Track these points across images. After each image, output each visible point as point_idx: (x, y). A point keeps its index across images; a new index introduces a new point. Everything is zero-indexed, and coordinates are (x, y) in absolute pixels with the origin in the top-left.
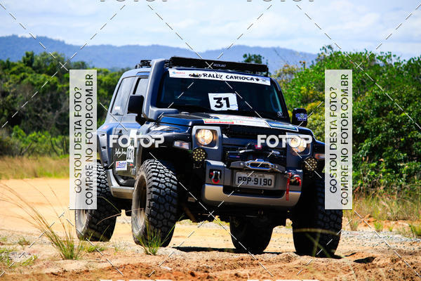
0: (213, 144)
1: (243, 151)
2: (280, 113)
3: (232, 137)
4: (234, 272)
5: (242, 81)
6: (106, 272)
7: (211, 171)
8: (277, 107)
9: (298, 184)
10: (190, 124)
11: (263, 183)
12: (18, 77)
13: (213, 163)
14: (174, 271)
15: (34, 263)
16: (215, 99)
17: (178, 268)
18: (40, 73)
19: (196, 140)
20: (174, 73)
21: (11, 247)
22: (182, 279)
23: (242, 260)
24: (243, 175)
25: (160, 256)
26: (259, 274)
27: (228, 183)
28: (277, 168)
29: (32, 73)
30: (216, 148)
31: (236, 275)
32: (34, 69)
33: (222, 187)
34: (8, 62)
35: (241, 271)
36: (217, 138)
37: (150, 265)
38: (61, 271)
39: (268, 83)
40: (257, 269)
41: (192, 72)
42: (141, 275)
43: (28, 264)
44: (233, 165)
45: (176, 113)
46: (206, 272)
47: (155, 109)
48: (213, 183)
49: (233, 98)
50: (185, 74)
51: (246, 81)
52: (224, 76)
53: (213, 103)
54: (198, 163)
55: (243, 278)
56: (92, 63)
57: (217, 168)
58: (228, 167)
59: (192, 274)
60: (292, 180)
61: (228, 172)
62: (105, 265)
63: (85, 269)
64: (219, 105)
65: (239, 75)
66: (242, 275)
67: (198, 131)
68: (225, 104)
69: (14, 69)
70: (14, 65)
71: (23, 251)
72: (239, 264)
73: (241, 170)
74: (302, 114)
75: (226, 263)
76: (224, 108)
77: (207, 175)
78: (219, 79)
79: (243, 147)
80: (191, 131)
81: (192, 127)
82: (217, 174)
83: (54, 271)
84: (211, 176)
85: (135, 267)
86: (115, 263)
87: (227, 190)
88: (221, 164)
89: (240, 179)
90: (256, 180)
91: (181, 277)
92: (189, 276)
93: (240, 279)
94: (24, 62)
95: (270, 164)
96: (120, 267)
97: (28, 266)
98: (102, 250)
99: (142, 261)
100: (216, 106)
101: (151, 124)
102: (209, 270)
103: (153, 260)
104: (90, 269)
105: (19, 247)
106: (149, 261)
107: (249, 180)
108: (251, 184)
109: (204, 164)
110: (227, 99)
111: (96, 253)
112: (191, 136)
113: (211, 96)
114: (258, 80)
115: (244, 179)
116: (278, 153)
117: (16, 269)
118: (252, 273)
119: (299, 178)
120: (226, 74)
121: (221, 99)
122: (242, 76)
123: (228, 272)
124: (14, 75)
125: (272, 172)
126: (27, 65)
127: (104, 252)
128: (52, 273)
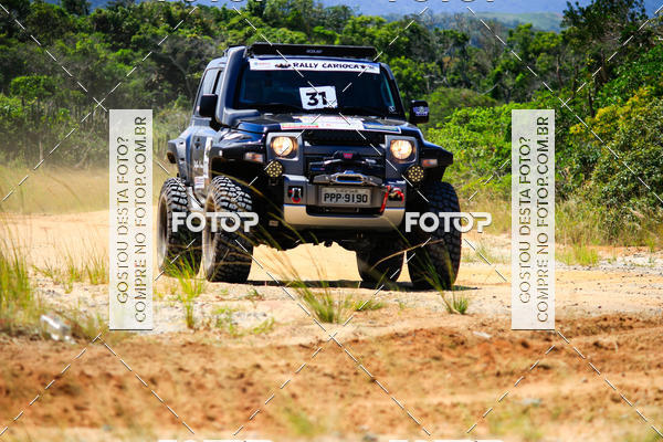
0: (292, 154)
1: (329, 162)
2: (392, 108)
3: (317, 145)
4: (591, 340)
5: (343, 69)
6: (386, 343)
7: (290, 188)
8: (389, 101)
9: (401, 199)
10: (265, 129)
11: (356, 199)
12: (241, 34)
13: (292, 178)
14: (494, 340)
15: (272, 329)
16: (308, 94)
17: (501, 334)
18: (277, 25)
19: (272, 150)
20: (256, 64)
21: (235, 304)
22: (507, 352)
23: (605, 319)
24: (330, 190)
25: (472, 315)
26: (633, 342)
27: (312, 202)
28: (371, 180)
29: (261, 26)
30: (296, 159)
31: (596, 344)
32: (265, 20)
33: (304, 208)
34: (224, 9)
35: (604, 339)
36: (296, 147)
37: (456, 330)
38: (314, 341)
39: (377, 70)
40: (629, 334)
41: (279, 62)
42: (442, 346)
43: (263, 330)
44: (317, 179)
45: (256, 115)
46: (548, 340)
47: (231, 112)
48: (292, 202)
49: (330, 92)
50: (270, 64)
51: (348, 69)
52: (320, 65)
53: (305, 101)
54: (274, 180)
55: (606, 349)
56: (358, 8)
57: (297, 185)
58: (311, 182)
59: (525, 345)
60: (392, 195)
61: (312, 189)
62: (385, 331)
63: (353, 337)
64: (313, 101)
65: (339, 63)
66: (605, 345)
67: (273, 139)
68: (321, 101)
69: (234, 21)
70: (234, 15)
71: (252, 311)
72: (601, 327)
73: (327, 185)
74: (422, 108)
75: (579, 325)
76: (320, 105)
77: (286, 195)
78: (313, 69)
79: (329, 156)
80: (264, 140)
81: (266, 134)
82: (297, 191)
83: (305, 341)
84: (290, 195)
85: (432, 334)
86: (399, 327)
87: (311, 210)
88: (302, 178)
89: (327, 196)
90: (347, 196)
91: (506, 349)
92: (519, 347)
93: (602, 350)
94: (251, 9)
95: (362, 176)
96: (409, 334)
97: (263, 334)
98: (379, 307)
99: (444, 324)
100: (309, 104)
101: (226, 131)
102: (552, 337)
103: (460, 322)
104: (361, 338)
105: (248, 304)
106: (454, 324)
107: (338, 196)
108: (341, 202)
109: (282, 180)
110: (323, 94)
111: (370, 313)
112: (265, 146)
113: (303, 91)
114: (363, 67)
115: (332, 196)
116: (374, 161)
117: (244, 339)
118: (621, 341)
119: (400, 193)
120: (323, 62)
121: (315, 94)
122: (343, 63)
123: (583, 339)
124: (234, 31)
125: (366, 186)
126: (254, 15)
127: (383, 311)
128: (301, 345)
